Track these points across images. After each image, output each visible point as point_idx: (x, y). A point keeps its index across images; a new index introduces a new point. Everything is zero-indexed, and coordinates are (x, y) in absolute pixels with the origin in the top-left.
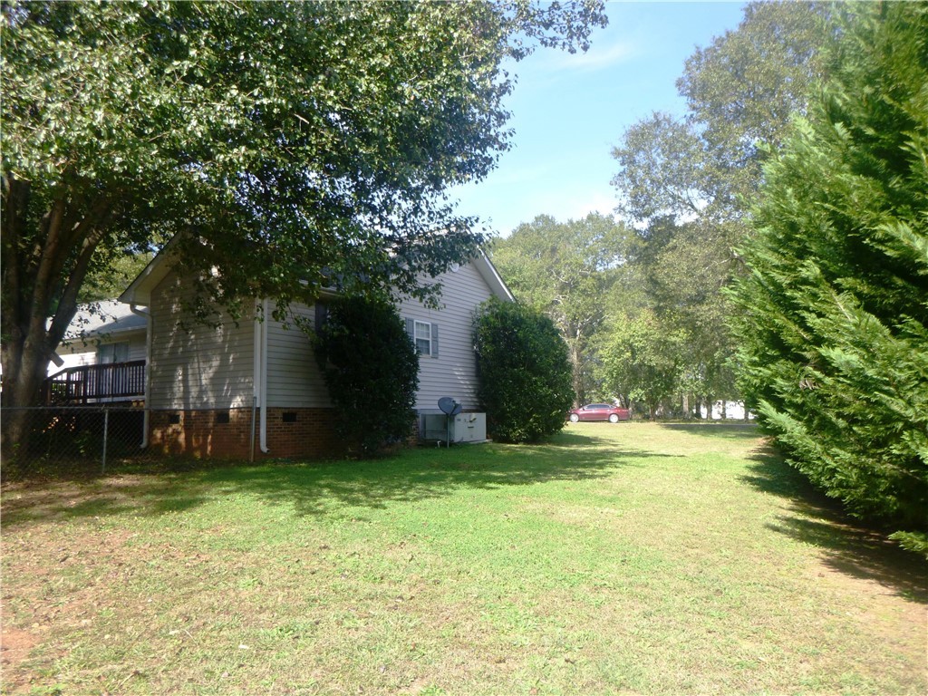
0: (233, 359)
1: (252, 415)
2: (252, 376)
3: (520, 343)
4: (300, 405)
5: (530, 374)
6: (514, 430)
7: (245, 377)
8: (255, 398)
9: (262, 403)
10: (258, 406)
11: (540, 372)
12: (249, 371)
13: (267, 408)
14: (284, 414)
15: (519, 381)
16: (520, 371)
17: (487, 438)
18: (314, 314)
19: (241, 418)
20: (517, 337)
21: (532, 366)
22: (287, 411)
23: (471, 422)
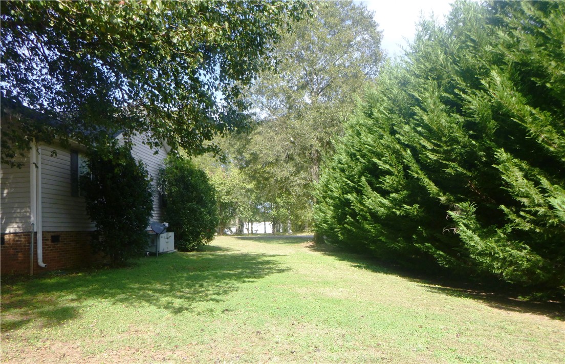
0: (7, 193)
1: (31, 238)
2: (29, 207)
3: (193, 187)
4: (62, 229)
5: (200, 207)
6: (190, 243)
7: (21, 208)
8: (33, 224)
9: (38, 229)
10: (35, 231)
11: (204, 206)
12: (26, 203)
13: (43, 232)
14: (52, 237)
15: (193, 211)
16: (194, 204)
17: (175, 249)
18: (70, 160)
19: (17, 241)
20: (191, 182)
21: (200, 201)
22: (54, 234)
23: (167, 238)
